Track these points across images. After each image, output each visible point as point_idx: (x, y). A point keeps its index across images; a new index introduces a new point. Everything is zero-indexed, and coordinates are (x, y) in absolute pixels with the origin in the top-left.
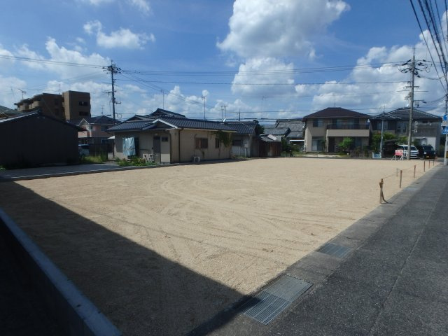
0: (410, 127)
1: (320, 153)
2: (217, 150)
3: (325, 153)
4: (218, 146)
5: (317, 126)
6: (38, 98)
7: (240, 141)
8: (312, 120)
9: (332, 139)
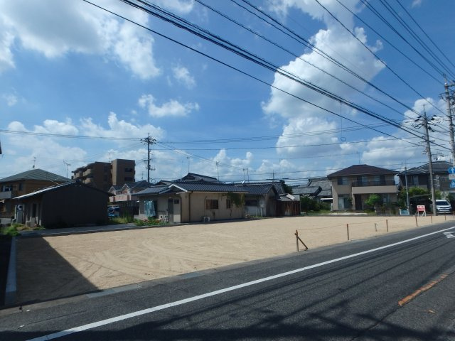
0: (432, 182)
1: (347, 211)
2: (228, 210)
3: (352, 211)
4: (229, 206)
5: (342, 184)
6: (90, 166)
7: (256, 201)
8: (337, 178)
9: (358, 197)
